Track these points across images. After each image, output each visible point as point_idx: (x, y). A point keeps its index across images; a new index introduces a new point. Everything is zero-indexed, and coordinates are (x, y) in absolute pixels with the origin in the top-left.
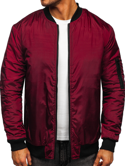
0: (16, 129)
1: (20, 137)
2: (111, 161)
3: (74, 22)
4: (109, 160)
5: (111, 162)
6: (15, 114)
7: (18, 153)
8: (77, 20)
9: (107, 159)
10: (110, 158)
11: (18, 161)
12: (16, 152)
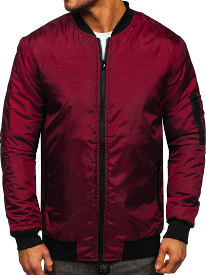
0: (22, 213)
1: (30, 226)
2: (183, 256)
3: (117, 35)
4: (180, 255)
5: (183, 258)
6: (21, 188)
7: (26, 253)
8: (123, 32)
9: (176, 253)
10: (180, 252)
11: (28, 267)
12: (24, 251)
